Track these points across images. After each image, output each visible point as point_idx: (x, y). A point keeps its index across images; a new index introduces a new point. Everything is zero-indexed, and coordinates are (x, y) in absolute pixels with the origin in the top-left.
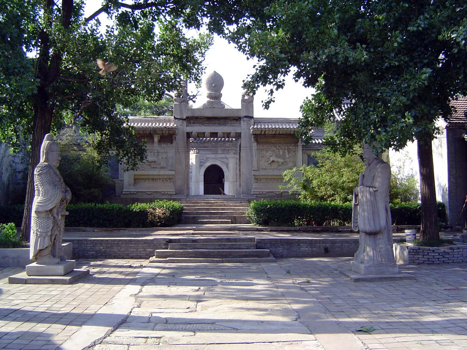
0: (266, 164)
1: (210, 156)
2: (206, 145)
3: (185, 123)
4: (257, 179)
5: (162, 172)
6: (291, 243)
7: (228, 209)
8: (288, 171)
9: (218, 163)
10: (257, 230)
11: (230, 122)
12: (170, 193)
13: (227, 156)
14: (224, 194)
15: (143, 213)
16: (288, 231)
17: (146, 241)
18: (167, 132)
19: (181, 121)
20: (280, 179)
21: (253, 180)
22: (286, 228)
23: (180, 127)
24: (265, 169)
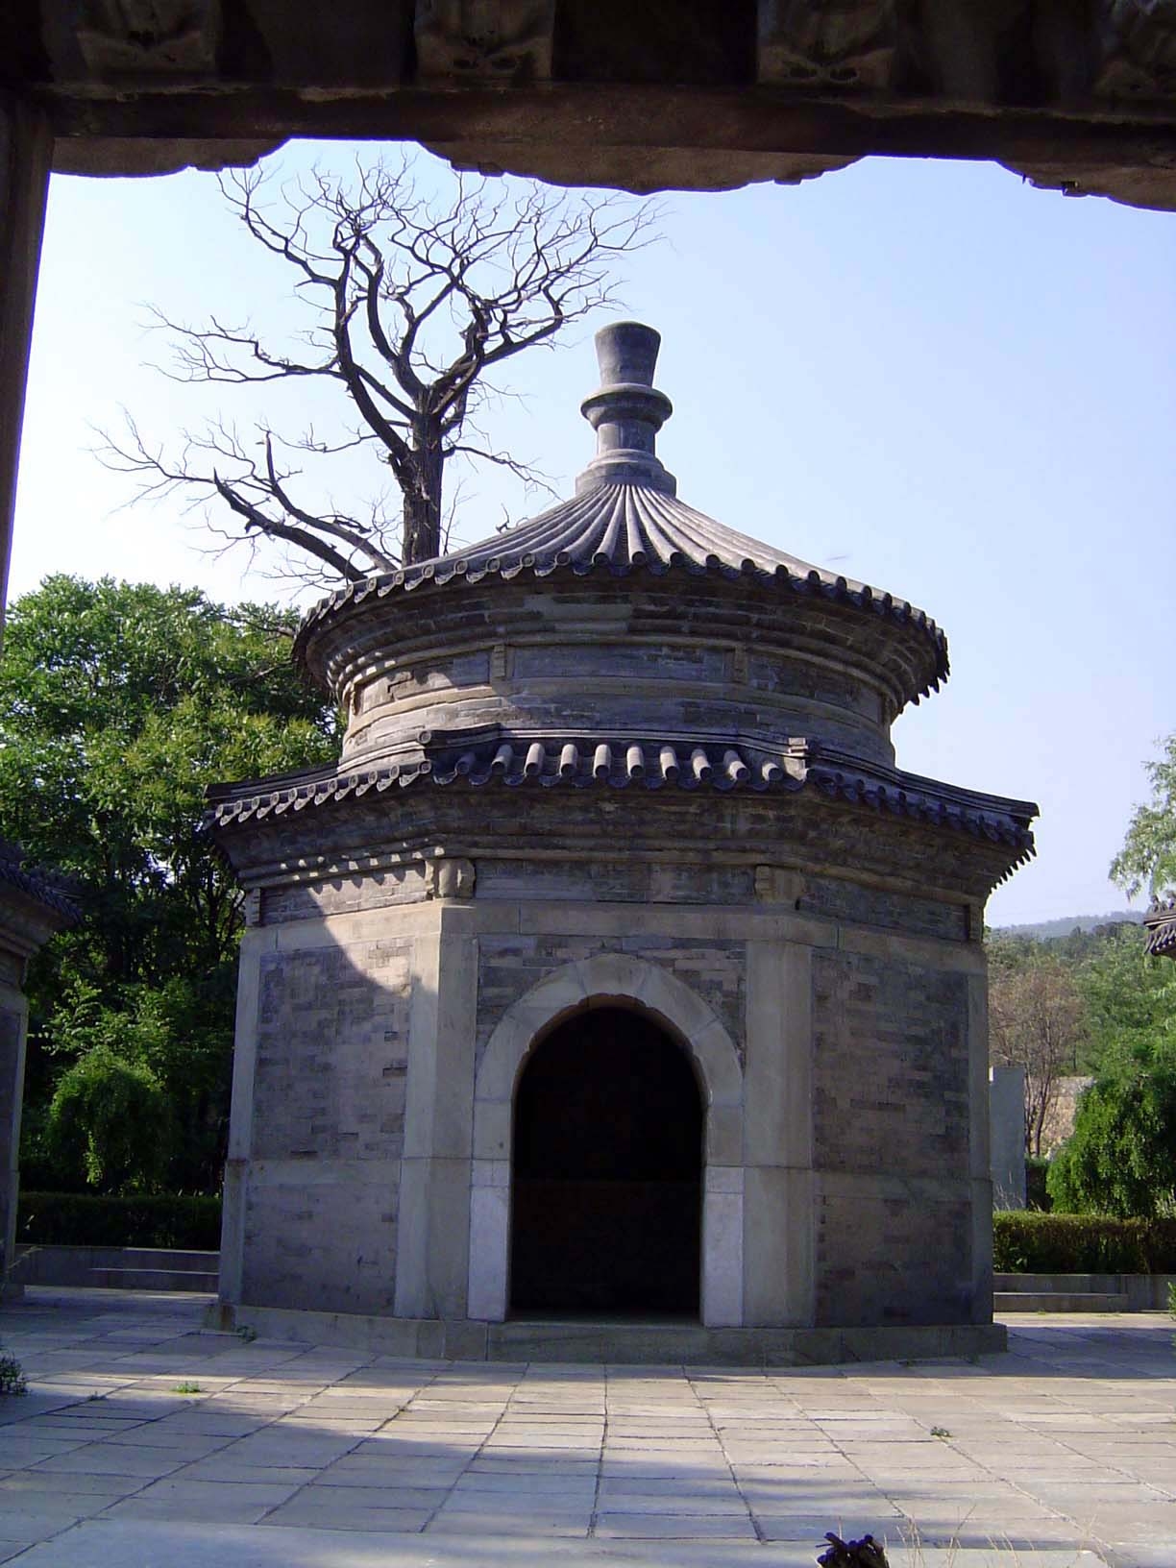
1: (572, 921)
2: (542, 817)
9: (650, 989)
13: (736, 923)
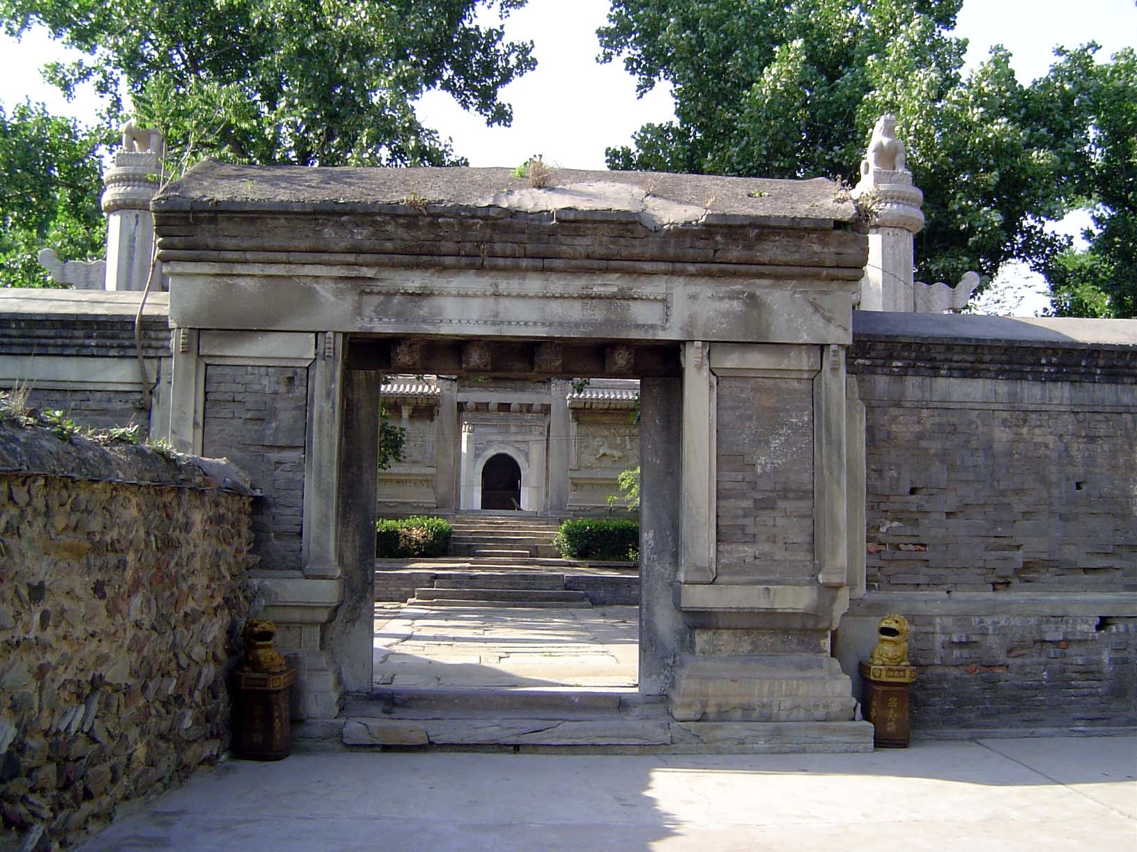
0: (592, 459)
1: (494, 437)
2: (488, 416)
3: (455, 385)
4: (576, 485)
5: (415, 470)
6: (618, 584)
7: (525, 534)
8: (627, 472)
9: (510, 451)
10: (570, 565)
11: (532, 385)
12: (427, 505)
13: (527, 438)
14: (519, 509)
15: (392, 536)
16: (617, 568)
17: (401, 577)
18: (425, 401)
19: (448, 382)
20: (613, 485)
21: (570, 486)
22: (615, 563)
23: (447, 393)
24: (591, 468)
